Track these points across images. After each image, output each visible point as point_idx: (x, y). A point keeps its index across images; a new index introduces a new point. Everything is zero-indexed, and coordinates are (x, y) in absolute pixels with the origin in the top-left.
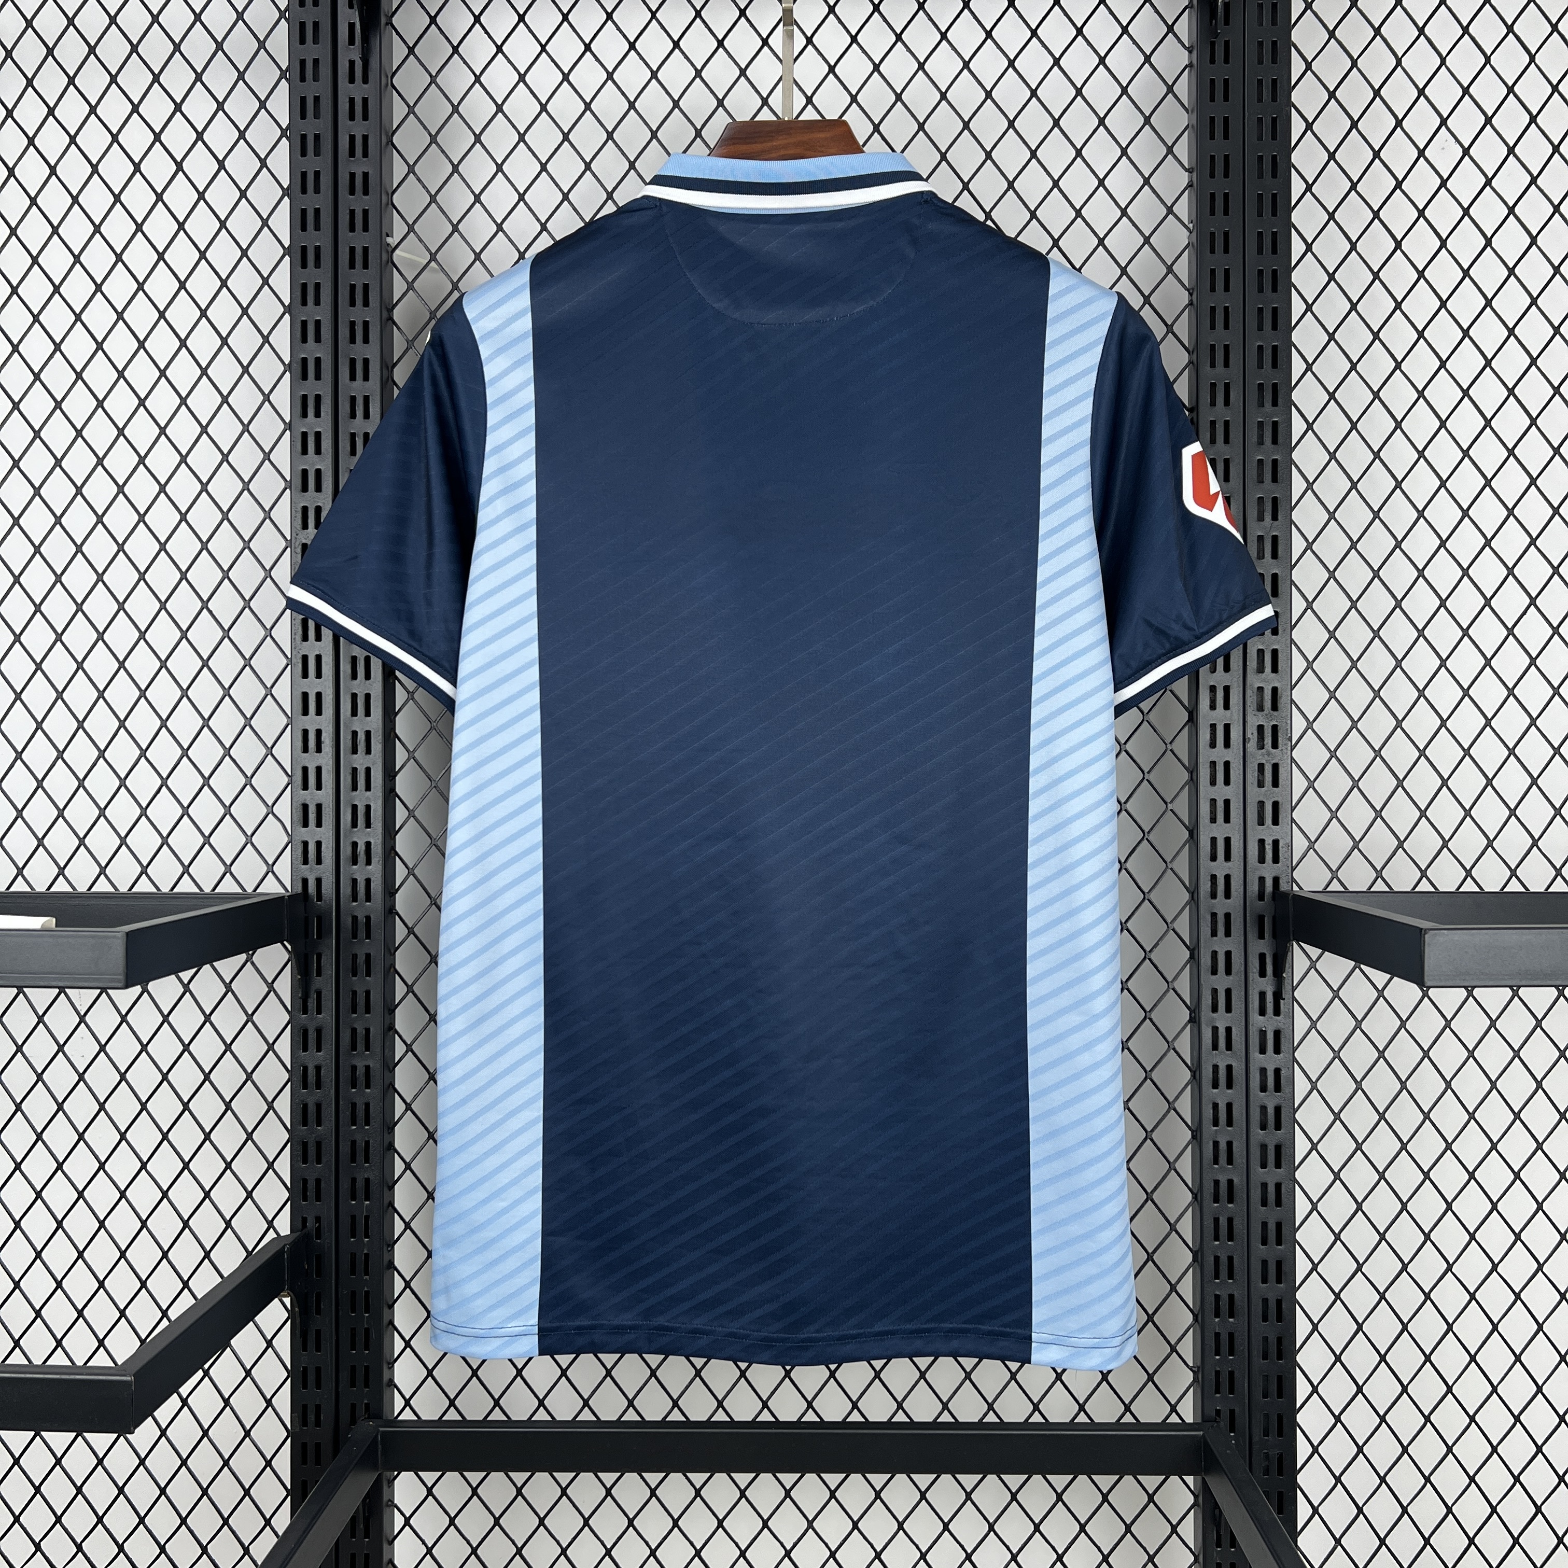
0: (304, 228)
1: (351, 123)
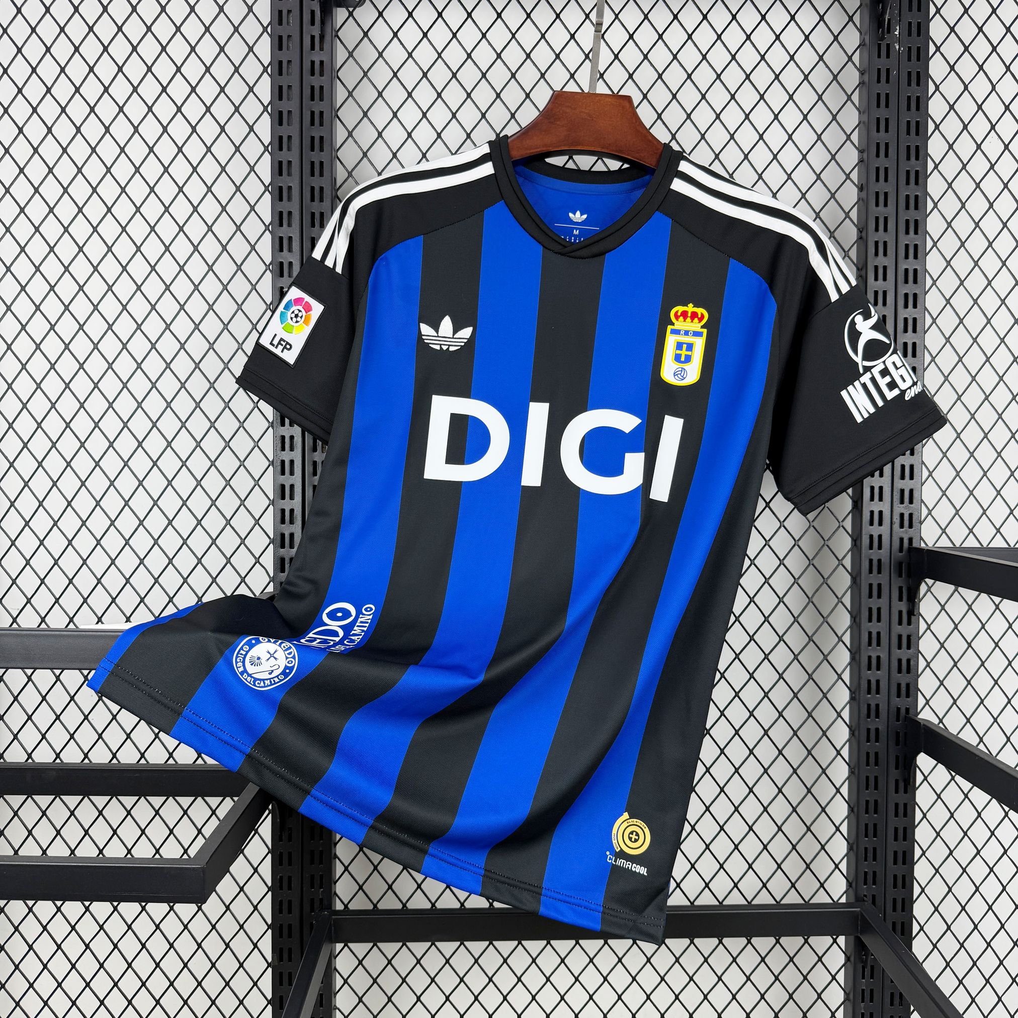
0: (281, 174)
1: (312, 102)
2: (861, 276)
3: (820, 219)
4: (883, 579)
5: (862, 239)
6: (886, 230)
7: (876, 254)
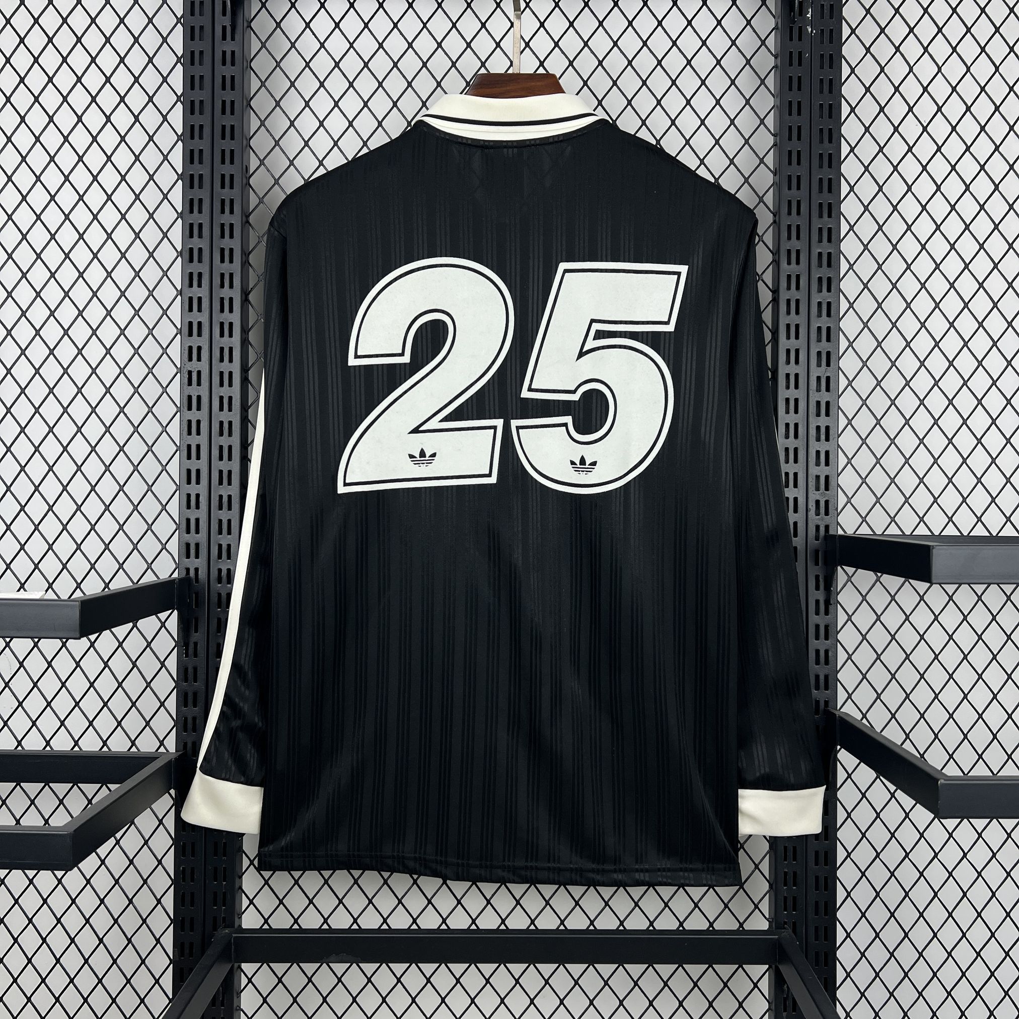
0: (192, 162)
1: (224, 92)
5: (776, 224)
6: (798, 213)
7: (789, 238)
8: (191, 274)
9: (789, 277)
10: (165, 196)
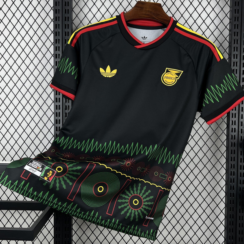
2: (230, 57)
3: (217, 40)
4: (236, 148)
5: (230, 46)
6: (237, 43)
7: (234, 51)
8: (56, 62)
9: (234, 62)
10: (48, 38)
